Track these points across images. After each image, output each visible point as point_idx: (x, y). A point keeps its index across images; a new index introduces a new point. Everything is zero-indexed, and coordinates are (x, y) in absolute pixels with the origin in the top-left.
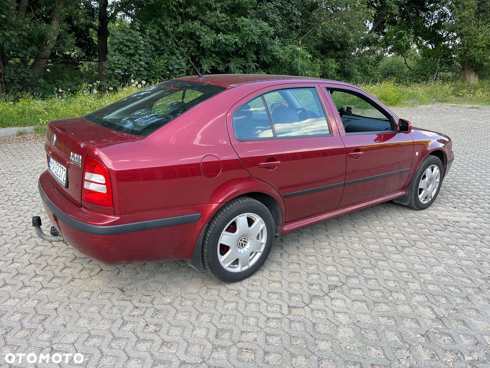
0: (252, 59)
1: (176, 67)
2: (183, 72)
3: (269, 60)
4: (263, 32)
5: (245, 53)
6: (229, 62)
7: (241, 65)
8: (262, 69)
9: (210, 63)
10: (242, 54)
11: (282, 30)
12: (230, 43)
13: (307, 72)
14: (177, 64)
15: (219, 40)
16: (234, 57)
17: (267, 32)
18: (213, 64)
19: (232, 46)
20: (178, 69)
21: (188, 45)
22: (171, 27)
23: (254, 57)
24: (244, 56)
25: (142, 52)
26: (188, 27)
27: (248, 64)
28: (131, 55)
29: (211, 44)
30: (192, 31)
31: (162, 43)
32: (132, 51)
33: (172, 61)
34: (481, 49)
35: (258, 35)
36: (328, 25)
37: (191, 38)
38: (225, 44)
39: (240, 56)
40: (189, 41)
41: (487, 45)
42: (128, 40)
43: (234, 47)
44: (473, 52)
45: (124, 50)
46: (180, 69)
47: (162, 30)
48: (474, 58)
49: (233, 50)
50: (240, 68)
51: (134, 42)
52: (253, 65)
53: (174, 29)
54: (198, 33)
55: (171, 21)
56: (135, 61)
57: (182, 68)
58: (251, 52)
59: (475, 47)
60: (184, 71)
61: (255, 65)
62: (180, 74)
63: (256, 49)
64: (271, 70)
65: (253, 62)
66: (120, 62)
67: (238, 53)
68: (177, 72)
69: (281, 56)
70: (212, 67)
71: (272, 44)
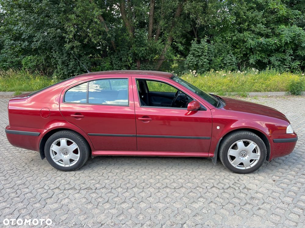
0: (290, 53)
1: (229, 61)
4: (295, 34)
5: (284, 50)
6: (271, 56)
7: (282, 58)
9: (256, 58)
10: (282, 51)
12: (270, 44)
14: (229, 59)
15: (261, 42)
16: (277, 53)
17: (299, 34)
18: (259, 58)
19: (272, 45)
21: (242, 47)
22: (230, 37)
24: (284, 52)
25: (206, 54)
26: (240, 36)
27: (286, 57)
28: (199, 56)
30: (242, 38)
32: (200, 54)
35: (290, 37)
38: (266, 45)
39: (280, 52)
42: (198, 48)
43: (274, 46)
45: (195, 53)
47: (224, 40)
49: (274, 48)
51: (202, 49)
54: (246, 39)
55: (231, 33)
56: (201, 59)
58: (289, 49)
61: (291, 58)
63: (293, 47)
65: (290, 55)
66: (193, 60)
67: (279, 50)
68: (229, 65)
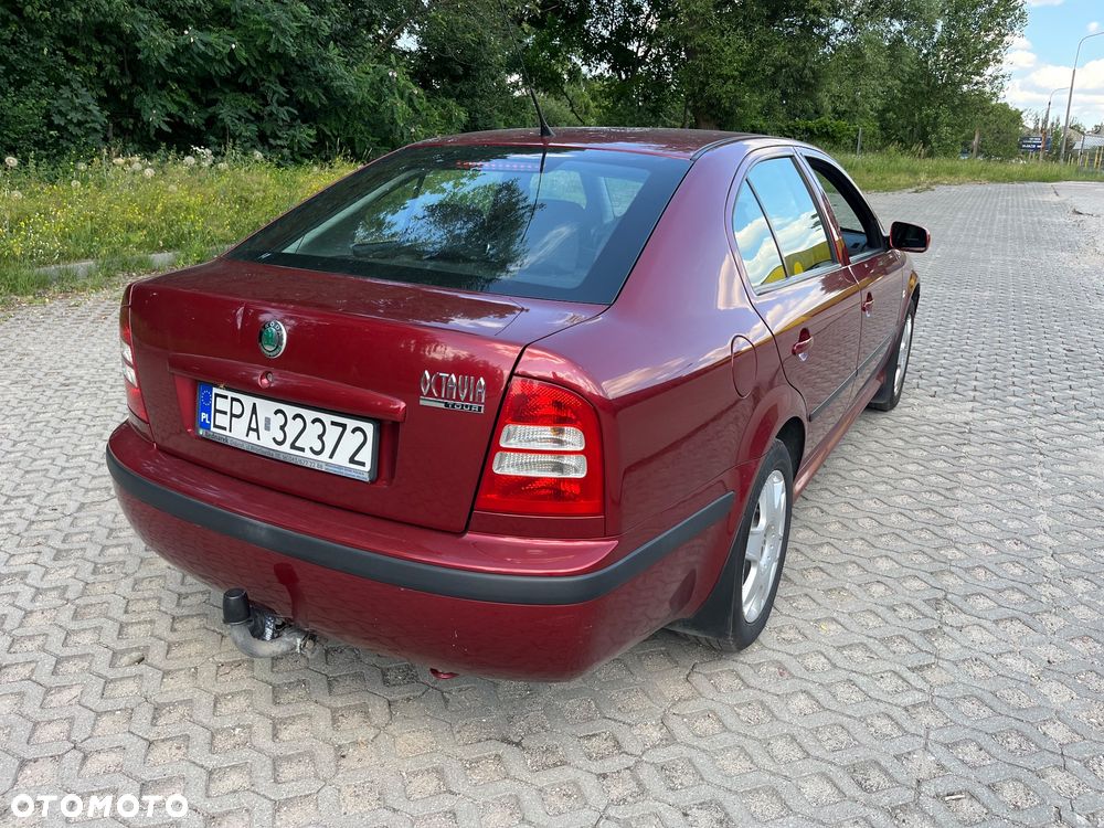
0: (277, 96)
1: (75, 116)
2: (95, 130)
3: (320, 99)
4: (301, 27)
5: (255, 81)
6: (214, 102)
7: (250, 111)
8: (303, 122)
9: (164, 106)
10: (249, 83)
11: (339, 27)
12: (216, 54)
13: (413, 130)
14: (75, 109)
15: (188, 47)
16: (227, 90)
17: (316, 30)
18: (174, 109)
19: (221, 62)
20: (80, 124)
21: (97, 59)
23: (282, 90)
24: (254, 89)
26: (97, 10)
27: (268, 108)
29: (168, 55)
30: (110, 20)
31: (22, 53)
33: (60, 101)
34: (731, 81)
35: (291, 36)
36: (442, 19)
37: (102, 41)
38: (203, 56)
39: (243, 89)
40: (97, 47)
41: (740, 72)
43: (228, 63)
44: (715, 87)
46: (87, 122)
47: (15, 17)
48: (719, 100)
49: (224, 72)
50: (247, 121)
52: (283, 113)
53: (53, 15)
54: (127, 26)
57: (93, 121)
58: (272, 78)
59: (720, 76)
60: (99, 127)
61: (288, 111)
62: (86, 135)
63: (283, 72)
64: (326, 125)
65: (281, 104)
67: (239, 80)
68: (80, 132)
69: (353, 91)
70: (169, 115)
71: (324, 60)
